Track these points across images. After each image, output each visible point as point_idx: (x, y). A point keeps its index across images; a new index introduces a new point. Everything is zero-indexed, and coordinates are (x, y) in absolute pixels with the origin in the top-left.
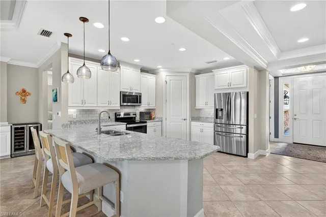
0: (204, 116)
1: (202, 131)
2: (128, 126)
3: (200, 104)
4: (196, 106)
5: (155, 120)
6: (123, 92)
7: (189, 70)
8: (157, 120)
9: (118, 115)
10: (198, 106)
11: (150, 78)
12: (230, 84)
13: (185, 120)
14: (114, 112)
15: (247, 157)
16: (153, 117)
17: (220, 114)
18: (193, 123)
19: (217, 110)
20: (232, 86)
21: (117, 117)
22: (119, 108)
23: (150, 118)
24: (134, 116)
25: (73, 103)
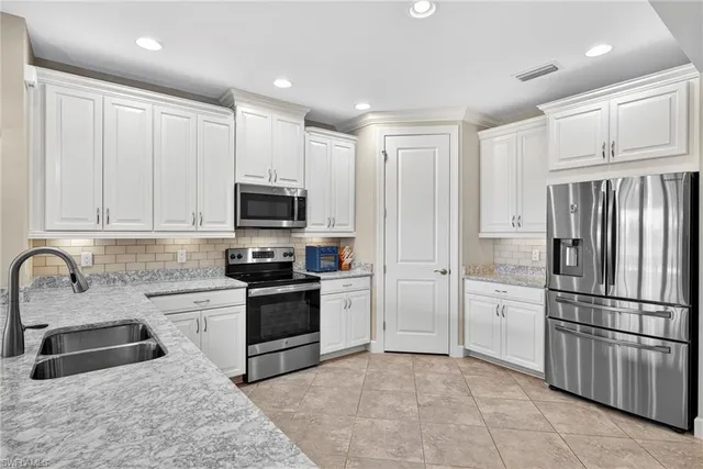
0: (509, 261)
1: (500, 311)
2: (255, 292)
3: (495, 223)
4: (483, 230)
5: (352, 273)
6: (242, 185)
7: (460, 115)
8: (358, 271)
9: (233, 257)
10: (489, 228)
11: (337, 147)
12: (609, 150)
13: (444, 273)
14: (224, 248)
15: (691, 430)
16: (346, 261)
17: (569, 256)
18: (471, 285)
19: (557, 242)
20: (620, 156)
21: (231, 262)
22: (233, 235)
23: (339, 266)
24: (287, 259)
25: (63, 219)
